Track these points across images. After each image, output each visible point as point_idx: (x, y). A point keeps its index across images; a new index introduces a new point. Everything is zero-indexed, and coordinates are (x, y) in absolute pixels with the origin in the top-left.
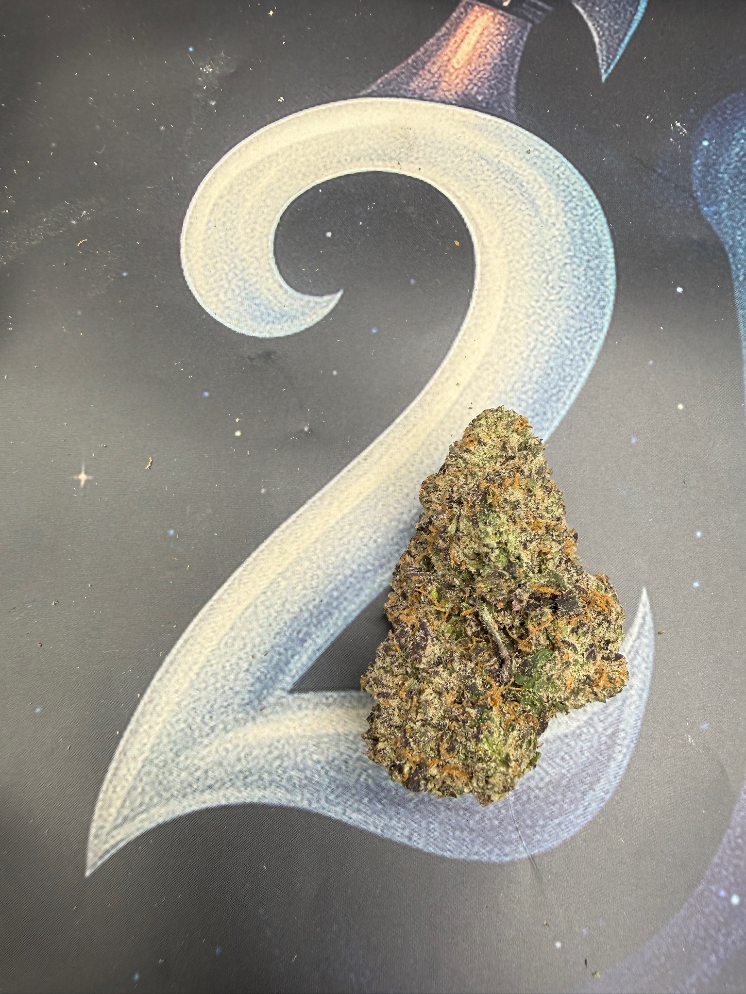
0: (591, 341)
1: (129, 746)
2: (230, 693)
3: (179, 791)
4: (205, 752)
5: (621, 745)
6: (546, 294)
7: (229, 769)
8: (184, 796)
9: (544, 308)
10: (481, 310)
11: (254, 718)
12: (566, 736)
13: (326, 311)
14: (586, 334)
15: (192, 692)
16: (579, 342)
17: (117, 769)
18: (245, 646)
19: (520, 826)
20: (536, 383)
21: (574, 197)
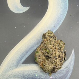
2: (13, 64)
5: (70, 72)
7: (13, 75)
11: (16, 68)
15: (8, 64)
18: (16, 57)
20: (57, 19)
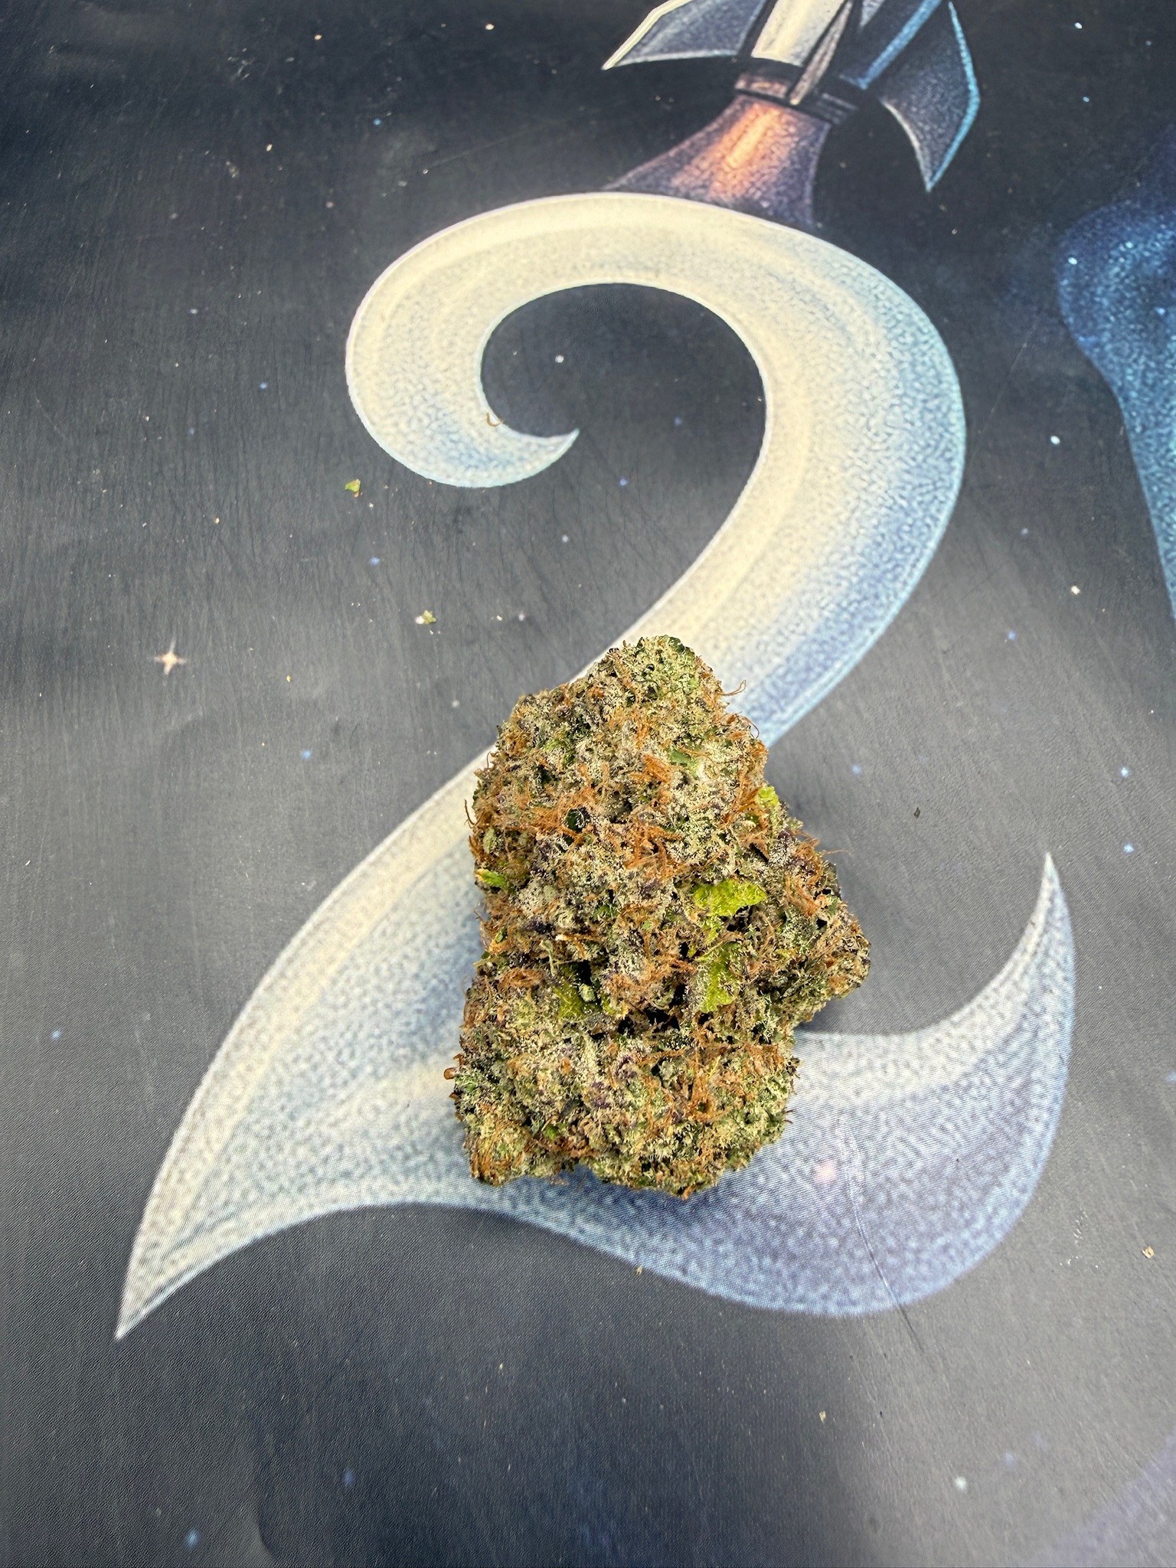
0: (936, 502)
1: (210, 1100)
2: (386, 1013)
3: (292, 1181)
4: (341, 1112)
5: (1039, 1107)
6: (867, 442)
7: (379, 1143)
8: (301, 1190)
9: (865, 459)
10: (776, 459)
12: (945, 1089)
13: (554, 457)
14: (928, 492)
15: (322, 1010)
16: (920, 503)
17: (188, 1140)
18: (415, 936)
19: (877, 1251)
20: (862, 554)
21: (899, 322)
